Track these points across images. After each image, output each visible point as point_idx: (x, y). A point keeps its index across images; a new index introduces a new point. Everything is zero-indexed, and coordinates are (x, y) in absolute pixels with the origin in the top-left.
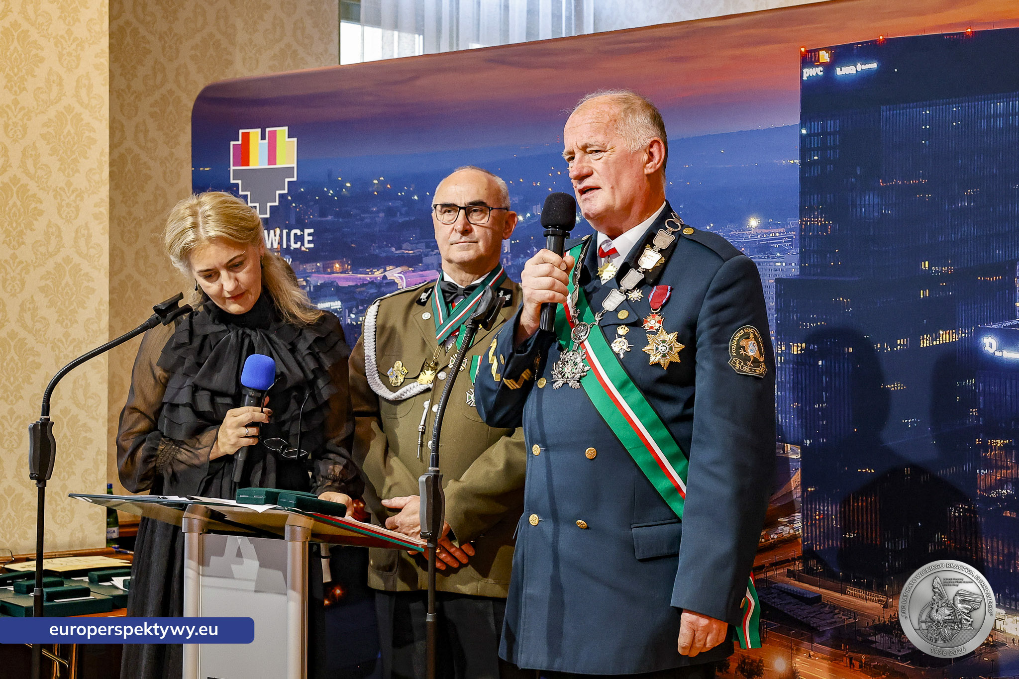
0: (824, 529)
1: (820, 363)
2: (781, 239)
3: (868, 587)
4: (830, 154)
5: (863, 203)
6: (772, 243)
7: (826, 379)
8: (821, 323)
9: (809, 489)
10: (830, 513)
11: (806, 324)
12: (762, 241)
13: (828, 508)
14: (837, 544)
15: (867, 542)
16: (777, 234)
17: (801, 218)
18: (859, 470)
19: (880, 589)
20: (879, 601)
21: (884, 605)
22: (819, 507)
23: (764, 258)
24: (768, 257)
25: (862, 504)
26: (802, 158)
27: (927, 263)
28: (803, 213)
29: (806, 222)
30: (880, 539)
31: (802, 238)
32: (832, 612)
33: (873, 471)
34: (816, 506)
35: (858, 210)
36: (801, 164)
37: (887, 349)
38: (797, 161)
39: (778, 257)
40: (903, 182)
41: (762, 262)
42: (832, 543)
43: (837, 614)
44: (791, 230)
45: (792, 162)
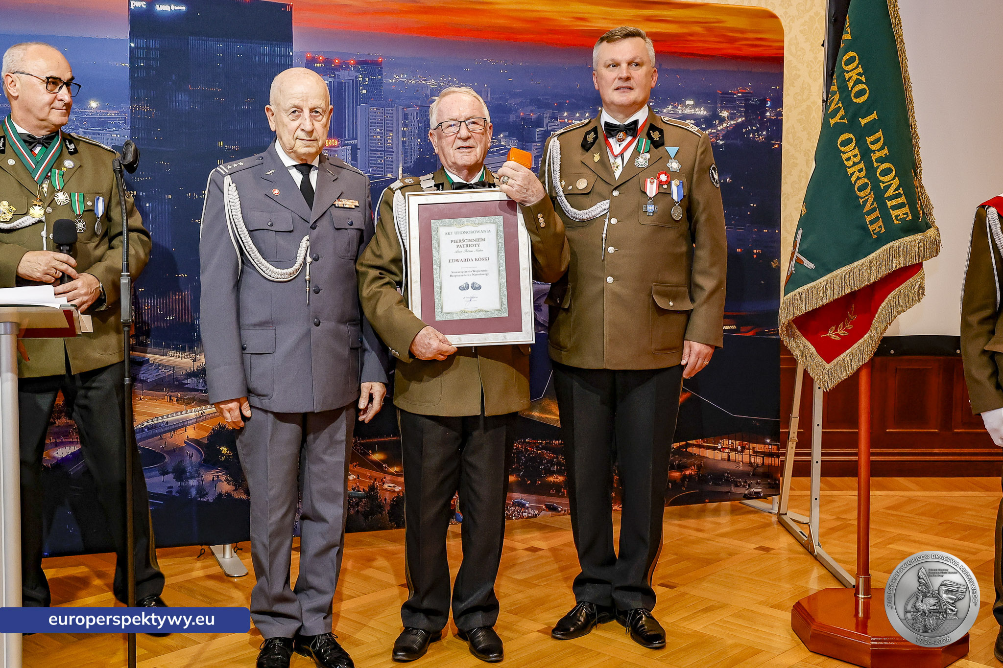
0: (151, 315)
1: (148, 205)
2: (117, 118)
3: (183, 350)
4: (152, 63)
5: (177, 99)
6: (109, 120)
7: (152, 216)
8: (148, 178)
9: (140, 290)
10: (156, 304)
11: (137, 178)
12: (101, 118)
13: (154, 302)
14: (160, 324)
15: (182, 321)
16: (113, 115)
17: (131, 104)
18: (177, 276)
19: (191, 349)
20: (190, 357)
21: (194, 360)
22: (148, 301)
23: (103, 130)
24: (106, 130)
25: (179, 297)
26: (132, 62)
27: (222, 142)
28: (133, 100)
29: (135, 109)
30: (191, 319)
31: (133, 119)
32: (157, 369)
33: (186, 275)
34: (145, 300)
35: (174, 105)
36: (132, 67)
37: (195, 197)
38: (128, 65)
39: (114, 131)
40: (205, 89)
41: (101, 133)
42: (157, 324)
43: (160, 369)
44: (124, 112)
45: (124, 65)
